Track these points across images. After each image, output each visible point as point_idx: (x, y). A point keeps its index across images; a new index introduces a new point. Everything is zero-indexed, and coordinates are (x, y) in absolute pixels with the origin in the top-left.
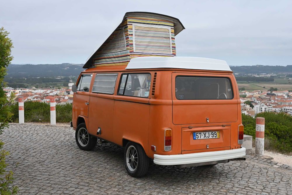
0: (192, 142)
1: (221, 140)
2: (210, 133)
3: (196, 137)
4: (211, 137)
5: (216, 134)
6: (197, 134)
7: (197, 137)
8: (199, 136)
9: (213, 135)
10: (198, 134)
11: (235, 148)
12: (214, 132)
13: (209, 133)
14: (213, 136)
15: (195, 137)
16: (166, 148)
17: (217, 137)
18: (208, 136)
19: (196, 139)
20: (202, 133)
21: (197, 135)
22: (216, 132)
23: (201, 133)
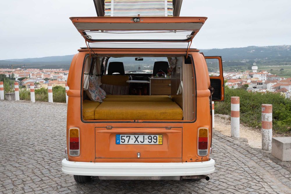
0: (113, 147)
1: (165, 148)
2: (146, 137)
3: (121, 140)
4: (146, 142)
5: (156, 139)
6: (122, 136)
7: (123, 141)
8: (127, 139)
9: (151, 139)
10: (125, 136)
11: (191, 160)
12: (153, 136)
13: (144, 136)
14: (150, 141)
15: (118, 141)
16: (71, 152)
17: (158, 143)
18: (142, 141)
19: (121, 143)
20: (132, 137)
21: (123, 138)
22: (158, 136)
23: (130, 137)
